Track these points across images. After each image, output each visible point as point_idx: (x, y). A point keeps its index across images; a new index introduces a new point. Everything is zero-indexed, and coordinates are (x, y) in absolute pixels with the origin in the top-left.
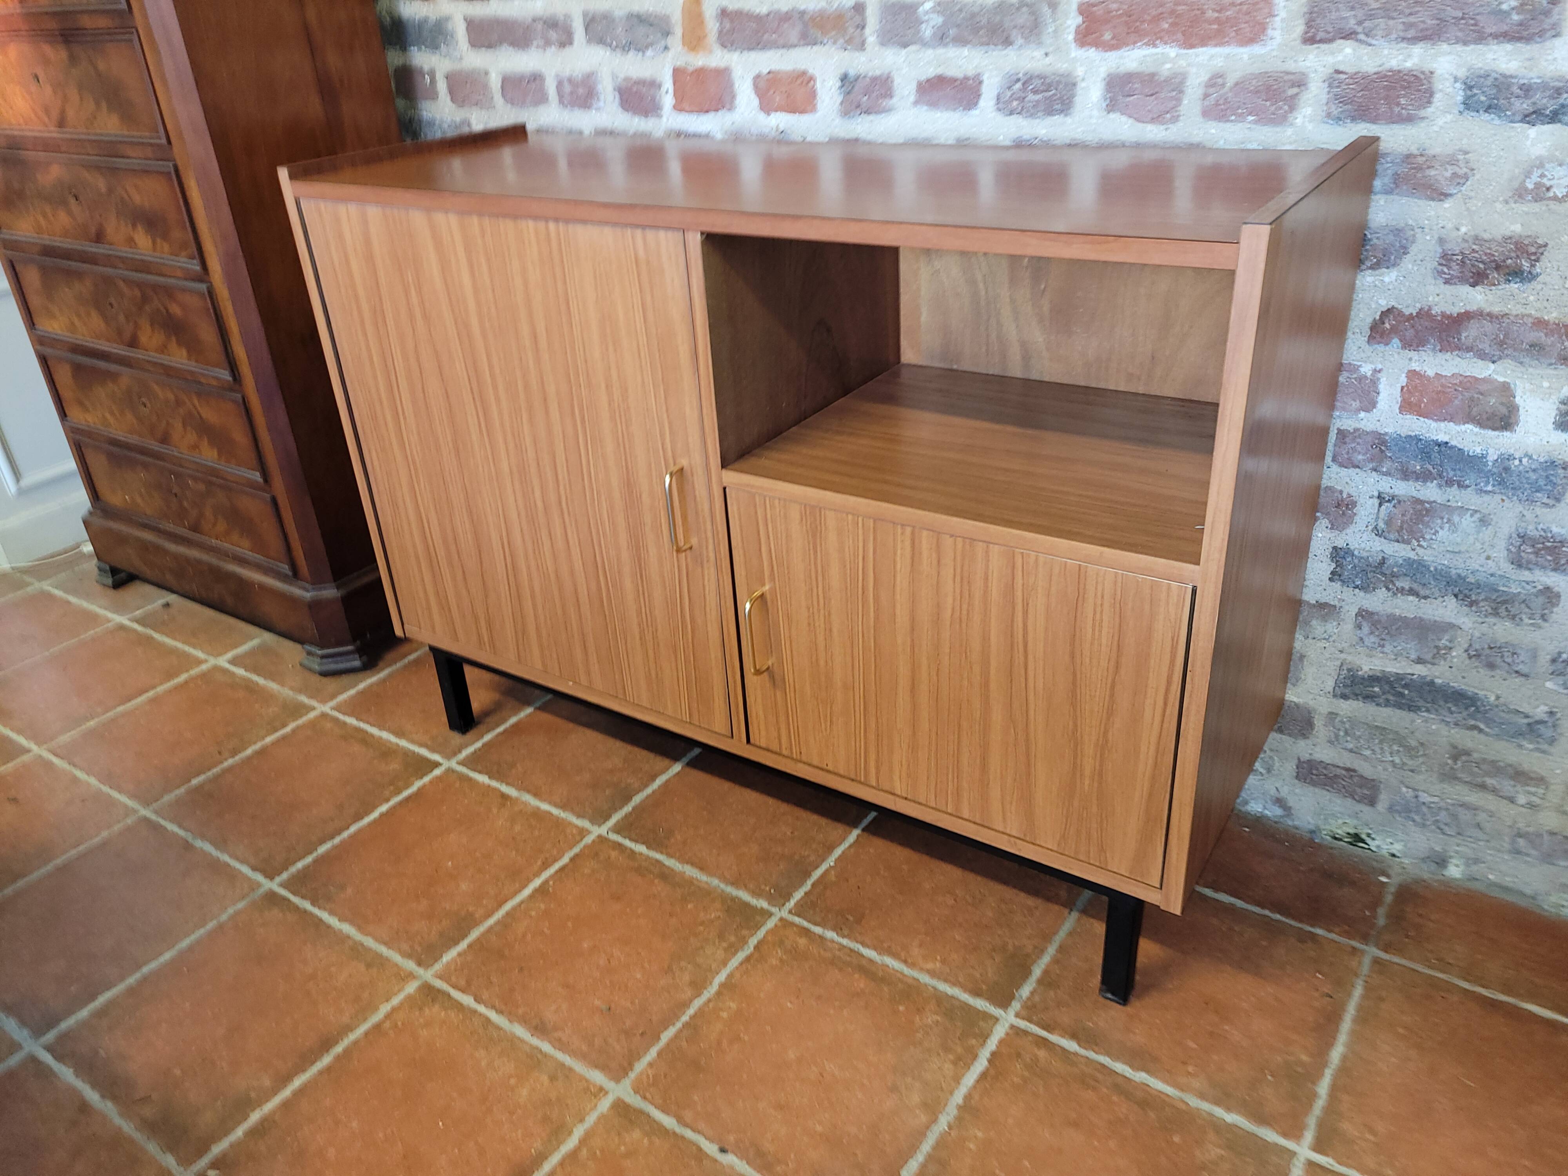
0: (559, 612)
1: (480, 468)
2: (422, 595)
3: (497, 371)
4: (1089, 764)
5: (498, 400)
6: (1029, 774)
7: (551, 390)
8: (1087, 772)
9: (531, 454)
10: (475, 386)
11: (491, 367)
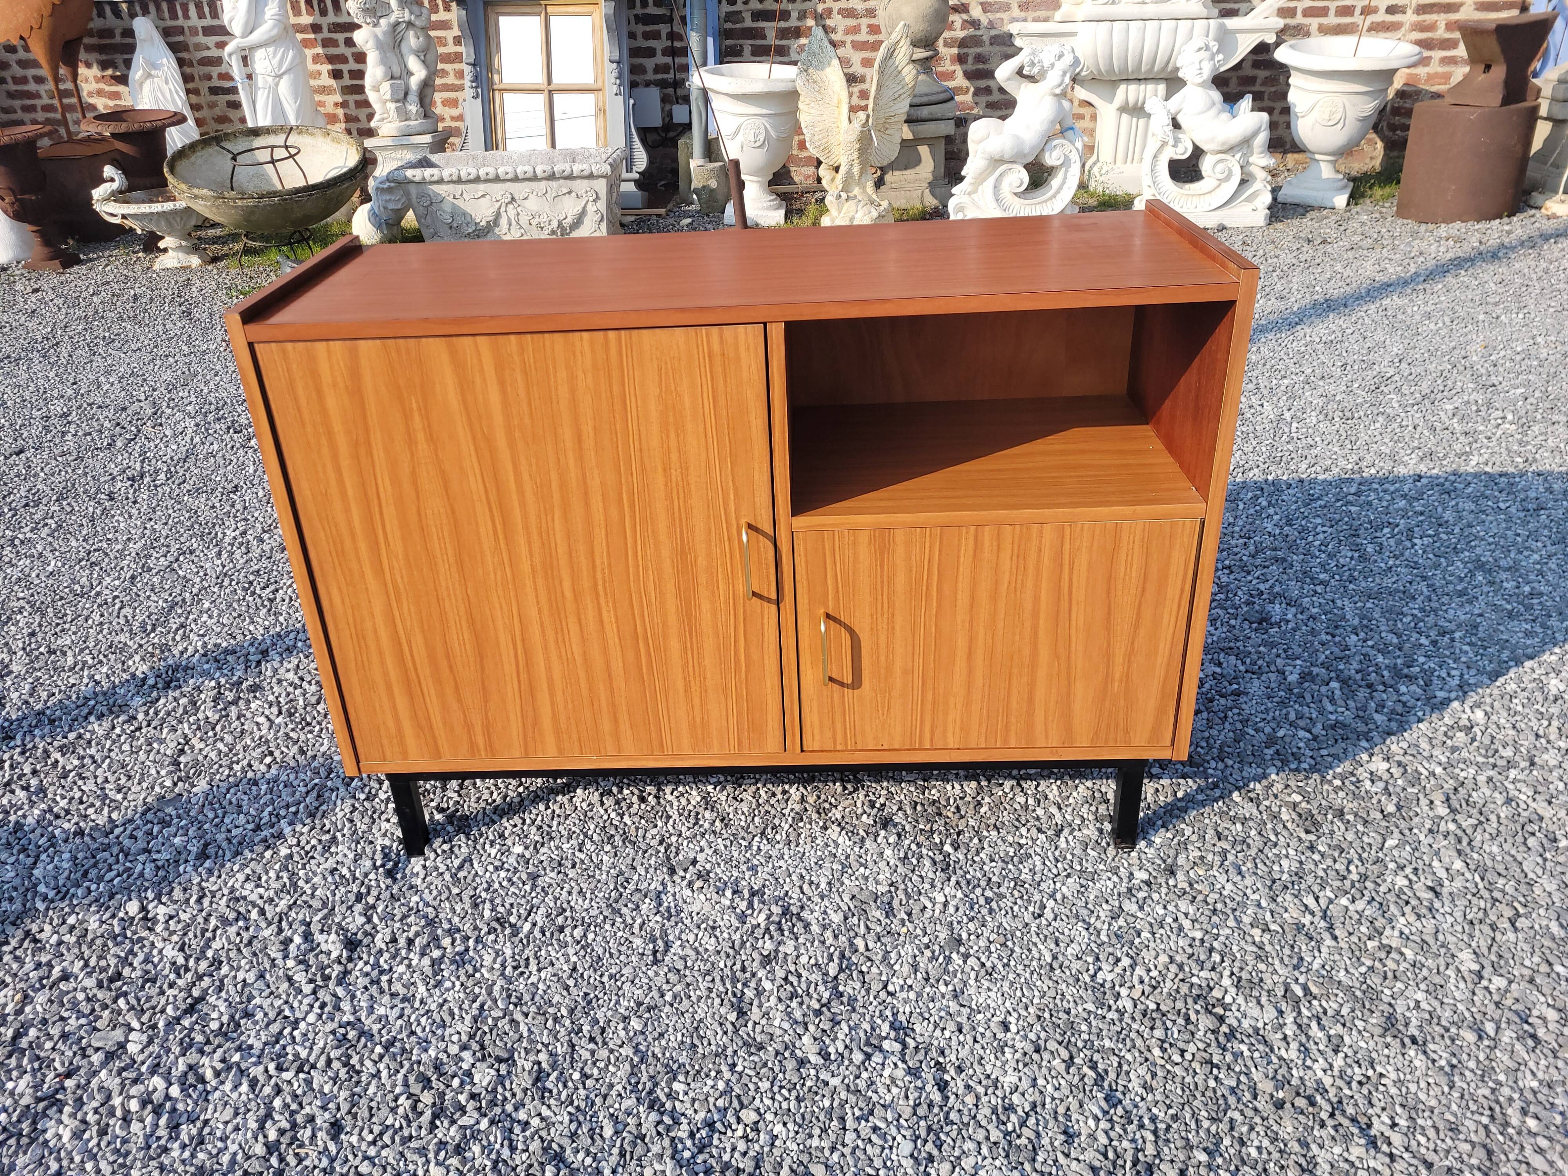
0: (585, 692)
1: (492, 576)
2: (391, 724)
3: (526, 476)
4: (1118, 672)
5: (523, 504)
6: (1069, 694)
7: (595, 483)
8: (1117, 676)
9: (562, 549)
10: (493, 497)
11: (517, 474)
